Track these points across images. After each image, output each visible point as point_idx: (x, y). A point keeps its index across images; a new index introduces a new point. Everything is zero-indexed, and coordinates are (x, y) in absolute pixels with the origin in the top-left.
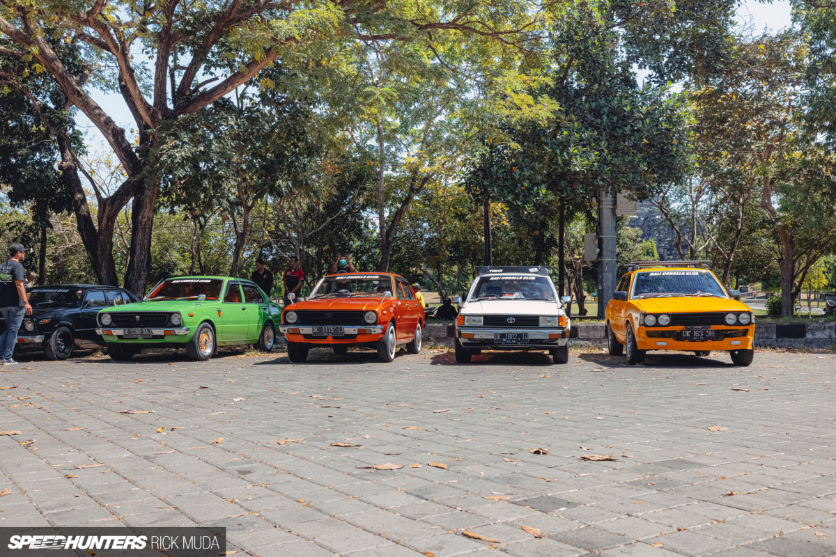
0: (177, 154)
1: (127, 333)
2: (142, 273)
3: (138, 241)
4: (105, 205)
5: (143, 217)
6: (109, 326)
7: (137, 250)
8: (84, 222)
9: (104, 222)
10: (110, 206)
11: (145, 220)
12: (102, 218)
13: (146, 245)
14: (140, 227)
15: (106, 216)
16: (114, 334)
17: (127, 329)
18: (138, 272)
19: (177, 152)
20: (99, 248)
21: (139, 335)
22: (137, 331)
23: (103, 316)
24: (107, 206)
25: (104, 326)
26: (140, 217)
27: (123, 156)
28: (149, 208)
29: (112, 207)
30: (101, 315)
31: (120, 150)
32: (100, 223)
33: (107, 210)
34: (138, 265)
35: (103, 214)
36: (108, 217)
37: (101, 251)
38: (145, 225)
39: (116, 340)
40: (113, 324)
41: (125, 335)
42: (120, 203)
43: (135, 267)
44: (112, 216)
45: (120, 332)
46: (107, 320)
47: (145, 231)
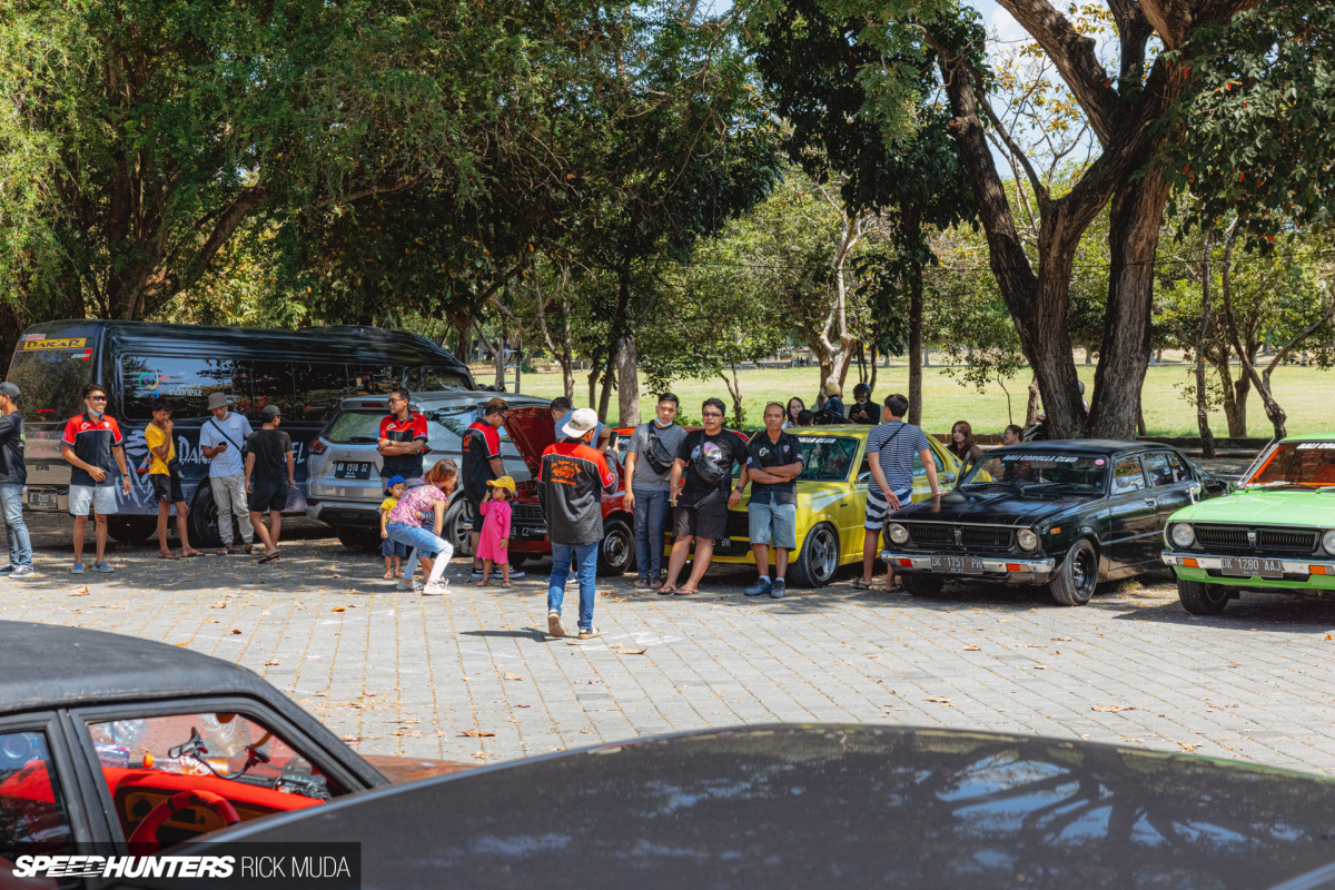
0: (1237, 114)
1: (1229, 565)
2: (1135, 364)
3: (1126, 294)
4: (1055, 215)
5: (1138, 238)
6: (1188, 549)
7: (1122, 313)
8: (1004, 250)
9: (1054, 253)
10: (1064, 215)
11: (1142, 244)
12: (1049, 246)
13: (1144, 300)
14: (1129, 261)
15: (1057, 239)
16: (1201, 566)
17: (1229, 559)
18: (1125, 363)
19: (1236, 108)
20: (1041, 310)
21: (1255, 572)
22: (1251, 563)
23: (1176, 528)
24: (1060, 219)
25: (1178, 549)
26: (1131, 239)
27: (1092, 101)
28: (1151, 216)
29: (1071, 220)
30: (1172, 525)
31: (1085, 89)
32: (1044, 255)
33: (1060, 227)
34: (1124, 348)
35: (1052, 237)
36: (1062, 240)
37: (1044, 315)
38: (1141, 257)
39: (1203, 577)
40: (1197, 546)
41: (1226, 569)
42: (1087, 209)
43: (1120, 351)
44: (1071, 240)
45: (1215, 563)
46: (1185, 537)
47: (1142, 269)
